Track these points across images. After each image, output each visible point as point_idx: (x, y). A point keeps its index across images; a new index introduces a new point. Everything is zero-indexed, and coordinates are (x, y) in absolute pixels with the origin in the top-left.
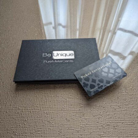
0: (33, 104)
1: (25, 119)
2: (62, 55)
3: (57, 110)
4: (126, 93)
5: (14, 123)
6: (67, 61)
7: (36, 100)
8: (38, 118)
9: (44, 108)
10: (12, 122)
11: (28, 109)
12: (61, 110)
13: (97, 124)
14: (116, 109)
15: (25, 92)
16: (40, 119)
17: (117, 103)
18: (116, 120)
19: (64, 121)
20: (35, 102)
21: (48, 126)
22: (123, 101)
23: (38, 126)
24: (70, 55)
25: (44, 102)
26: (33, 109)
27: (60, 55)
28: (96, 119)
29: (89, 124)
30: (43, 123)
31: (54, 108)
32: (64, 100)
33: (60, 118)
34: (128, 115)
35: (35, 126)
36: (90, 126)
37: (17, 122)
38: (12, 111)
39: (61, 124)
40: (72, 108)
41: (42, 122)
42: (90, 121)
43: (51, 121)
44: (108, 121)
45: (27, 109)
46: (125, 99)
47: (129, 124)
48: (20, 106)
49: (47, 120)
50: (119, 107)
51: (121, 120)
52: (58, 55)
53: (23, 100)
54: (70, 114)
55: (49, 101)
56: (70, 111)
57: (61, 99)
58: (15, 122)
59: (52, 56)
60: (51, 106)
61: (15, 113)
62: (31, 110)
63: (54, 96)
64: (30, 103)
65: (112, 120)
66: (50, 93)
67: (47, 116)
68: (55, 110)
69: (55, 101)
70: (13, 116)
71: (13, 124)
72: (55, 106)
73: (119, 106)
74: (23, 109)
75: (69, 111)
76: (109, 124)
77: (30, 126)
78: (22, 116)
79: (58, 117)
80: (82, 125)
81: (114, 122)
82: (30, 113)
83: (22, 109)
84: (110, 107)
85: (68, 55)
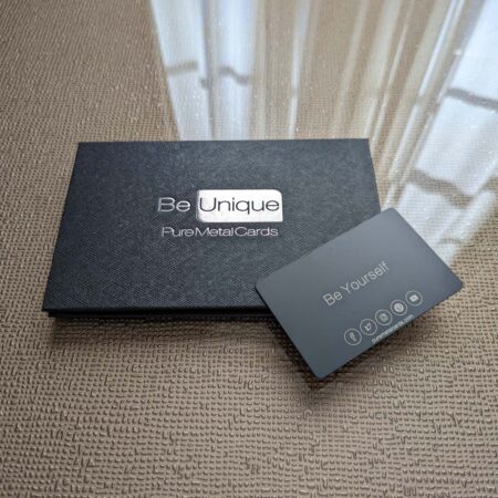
0: (118, 400)
1: (85, 458)
3: (210, 425)
4: (481, 367)
5: (45, 475)
6: (255, 233)
7: (129, 383)
8: (138, 458)
9: (162, 418)
10: (38, 470)
11: (100, 418)
12: (227, 425)
13: (365, 485)
14: (443, 430)
15: (86, 352)
16: (144, 458)
17: (444, 405)
19: (237, 472)
20: (128, 393)
21: (175, 487)
22: (472, 395)
23: (138, 489)
25: (161, 392)
26: (120, 420)
28: (363, 467)
29: (334, 483)
30: (155, 476)
31: (200, 417)
32: (237, 385)
33: (222, 460)
35: (126, 488)
36: (338, 492)
37: (55, 469)
38: (38, 425)
39: (226, 482)
40: (271, 421)
41: (150, 471)
42: (341, 473)
43: (188, 468)
44: (409, 475)
45: (93, 419)
46: (477, 389)
48: (67, 405)
49: (170, 464)
50: (452, 422)
51: (461, 472)
53: (78, 383)
54: (262, 445)
55: (181, 390)
56: (262, 432)
57: (227, 384)
58: (50, 469)
59: (194, 208)
60: (189, 411)
61: (49, 435)
62: (110, 421)
63: (200, 368)
64: (107, 393)
65: (425, 473)
66: (184, 358)
67: (171, 449)
68: (203, 426)
69: (205, 390)
70: (39, 443)
71: (42, 477)
72: (204, 412)
73: (452, 416)
74: (81, 419)
75: (256, 432)
77: (105, 486)
78: (76, 444)
79: (215, 454)
80: (308, 487)
82: (105, 434)
83: (75, 419)
84: (417, 418)
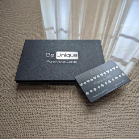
0: (35, 105)
1: (26, 120)
2: (65, 55)
3: (60, 111)
4: (131, 95)
6: (71, 62)
7: (38, 101)
8: (40, 120)
9: (47, 110)
10: (13, 124)
11: (30, 110)
12: (64, 111)
13: (102, 126)
14: (122, 111)
15: (26, 93)
16: (42, 120)
17: (122, 105)
18: (121, 123)
19: (67, 123)
20: (38, 103)
21: (51, 127)
22: (129, 103)
23: (40, 128)
24: (74, 56)
25: (47, 103)
26: (35, 110)
27: (63, 55)
28: (101, 121)
29: (93, 126)
30: (45, 125)
31: (57, 109)
32: (67, 101)
33: (63, 120)
34: (134, 118)
35: (37, 128)
36: (95, 128)
37: (18, 123)
38: (13, 112)
39: (64, 126)
40: (76, 110)
41: (44, 123)
42: (95, 123)
43: (54, 123)
44: (113, 123)
45: (28, 110)
46: (130, 101)
47: (135, 127)
48: (21, 107)
49: (49, 122)
50: (124, 110)
51: (127, 122)
52: (61, 55)
53: (24, 101)
54: (74, 116)
55: (52, 102)
56: (74, 113)
57: (64, 101)
58: (16, 123)
59: (55, 56)
60: (54, 108)
61: (16, 115)
62: (33, 111)
63: (57, 97)
64: (32, 103)
65: (118, 123)
66: (53, 94)
67: (49, 118)
68: (58, 111)
69: (59, 102)
70: (14, 117)
71: (14, 126)
72: (58, 108)
73: (124, 108)
74: (25, 110)
75: (72, 113)
76: (114, 127)
77: (32, 128)
78: (24, 117)
79: (61, 119)
80: (87, 127)
81: (120, 125)
82: (32, 114)
83: (23, 110)
84: (115, 109)
85: (72, 55)
